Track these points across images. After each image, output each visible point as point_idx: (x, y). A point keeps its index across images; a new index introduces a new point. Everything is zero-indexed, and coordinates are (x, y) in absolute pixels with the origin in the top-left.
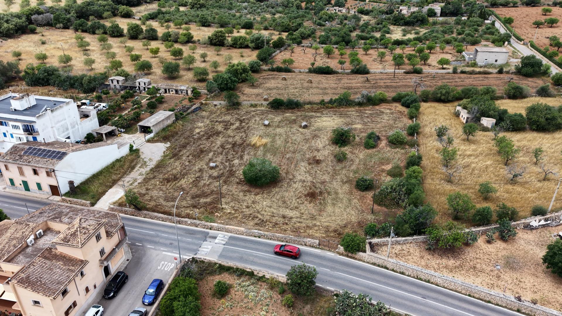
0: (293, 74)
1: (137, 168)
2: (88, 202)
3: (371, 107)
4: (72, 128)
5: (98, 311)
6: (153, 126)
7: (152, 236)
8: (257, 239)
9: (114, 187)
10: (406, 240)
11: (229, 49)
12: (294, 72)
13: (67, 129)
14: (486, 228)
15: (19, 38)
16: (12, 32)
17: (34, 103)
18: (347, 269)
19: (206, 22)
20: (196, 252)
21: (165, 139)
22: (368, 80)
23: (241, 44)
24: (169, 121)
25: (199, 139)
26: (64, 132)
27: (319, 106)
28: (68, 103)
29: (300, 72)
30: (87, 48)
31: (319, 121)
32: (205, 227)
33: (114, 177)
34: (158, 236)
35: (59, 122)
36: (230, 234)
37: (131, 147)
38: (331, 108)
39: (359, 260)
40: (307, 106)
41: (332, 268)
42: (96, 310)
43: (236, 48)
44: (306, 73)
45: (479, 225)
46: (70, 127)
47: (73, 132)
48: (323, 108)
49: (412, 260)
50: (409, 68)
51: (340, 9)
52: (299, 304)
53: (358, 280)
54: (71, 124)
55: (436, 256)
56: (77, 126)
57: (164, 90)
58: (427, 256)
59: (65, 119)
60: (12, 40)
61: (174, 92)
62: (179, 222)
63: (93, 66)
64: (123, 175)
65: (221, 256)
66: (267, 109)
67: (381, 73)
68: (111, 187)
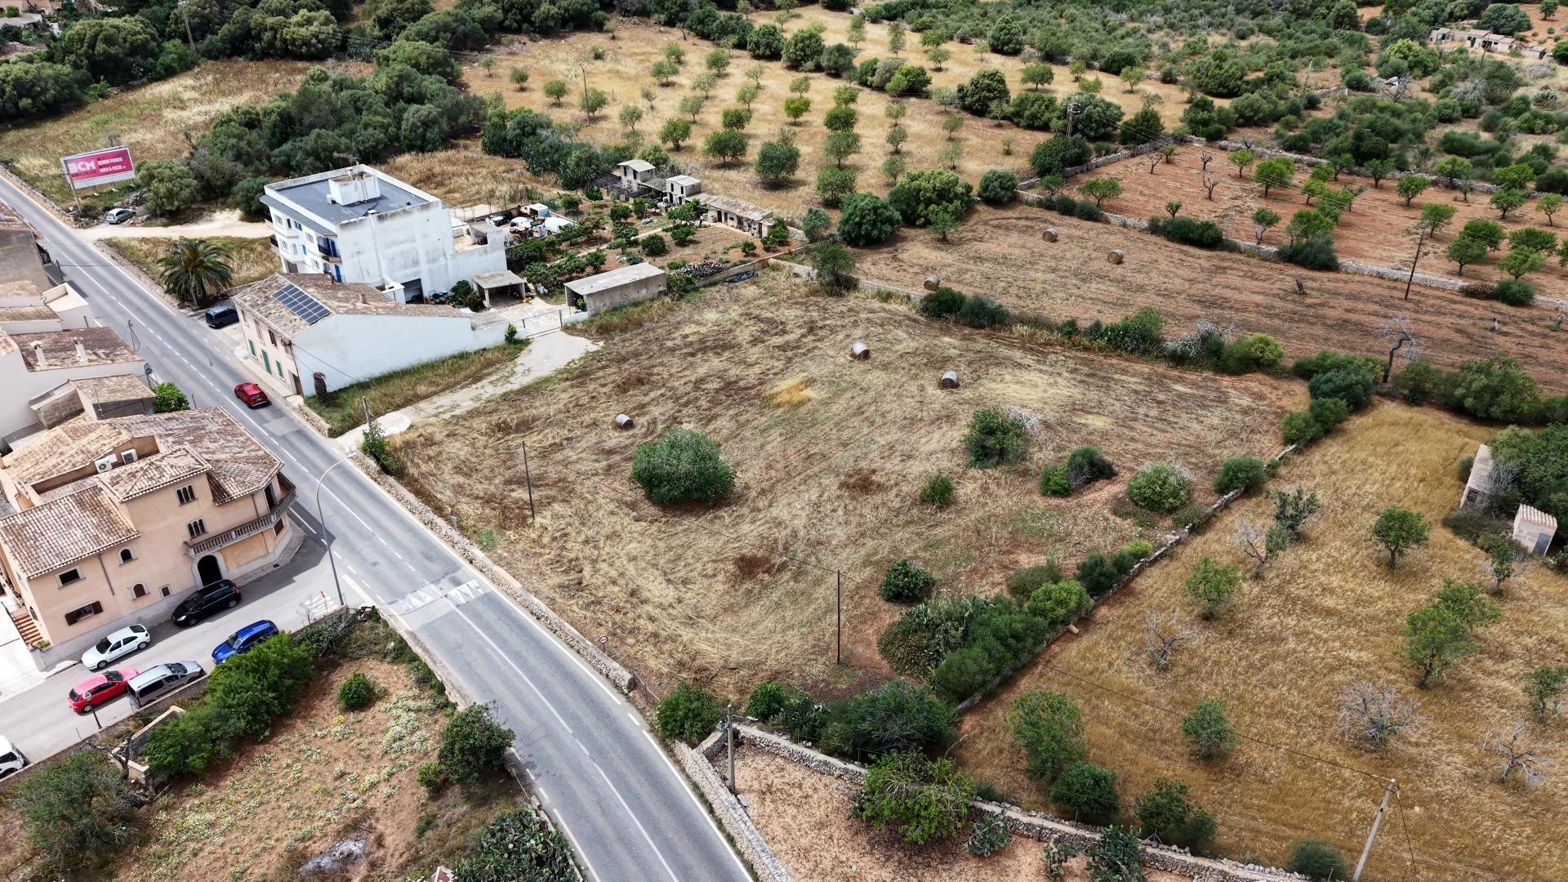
0: (1100, 225)
1: (484, 382)
2: (328, 426)
3: (1209, 374)
4: (429, 262)
5: (134, 638)
6: (589, 295)
7: (360, 533)
8: (531, 621)
9: (403, 410)
10: (826, 763)
11: (999, 126)
12: (1107, 222)
13: (416, 263)
14: (1081, 832)
15: (563, 37)
16: (551, 23)
17: (374, 193)
18: (624, 770)
19: (1010, 41)
20: (396, 596)
21: (604, 331)
22: (1301, 290)
23: (1034, 117)
24: (644, 291)
25: (672, 350)
26: (405, 267)
27: (1057, 336)
28: (426, 206)
29: (1124, 225)
30: (672, 79)
31: (1008, 378)
32: (465, 553)
33: (422, 389)
34: (369, 538)
35: (394, 243)
36: (492, 588)
37: (512, 332)
38: (1086, 349)
39: (677, 762)
40: (1021, 329)
41: (600, 754)
42: (129, 633)
43: (1018, 125)
44: (1142, 231)
45: (1064, 816)
46: (423, 259)
47: (430, 272)
48: (1062, 344)
49: (788, 819)
50: (1496, 277)
51: (1494, 37)
52: (454, 793)
53: (619, 806)
54: (428, 253)
55: (862, 839)
56: (442, 261)
57: (715, 214)
58: (839, 829)
59: (414, 241)
60: (548, 41)
61: (735, 223)
62: (430, 524)
63: (637, 126)
64: (443, 390)
65: (429, 627)
66: (913, 314)
67: (1381, 276)
68: (398, 407)
